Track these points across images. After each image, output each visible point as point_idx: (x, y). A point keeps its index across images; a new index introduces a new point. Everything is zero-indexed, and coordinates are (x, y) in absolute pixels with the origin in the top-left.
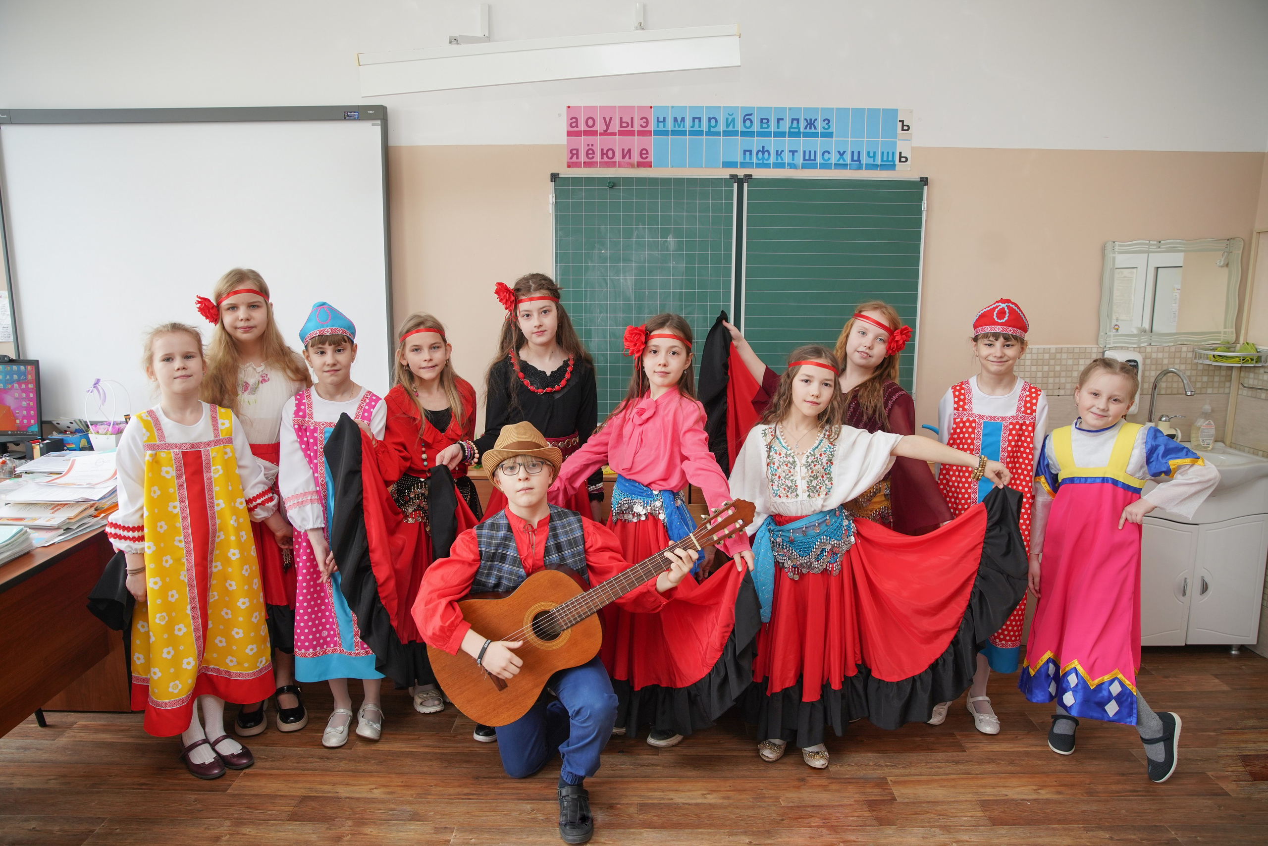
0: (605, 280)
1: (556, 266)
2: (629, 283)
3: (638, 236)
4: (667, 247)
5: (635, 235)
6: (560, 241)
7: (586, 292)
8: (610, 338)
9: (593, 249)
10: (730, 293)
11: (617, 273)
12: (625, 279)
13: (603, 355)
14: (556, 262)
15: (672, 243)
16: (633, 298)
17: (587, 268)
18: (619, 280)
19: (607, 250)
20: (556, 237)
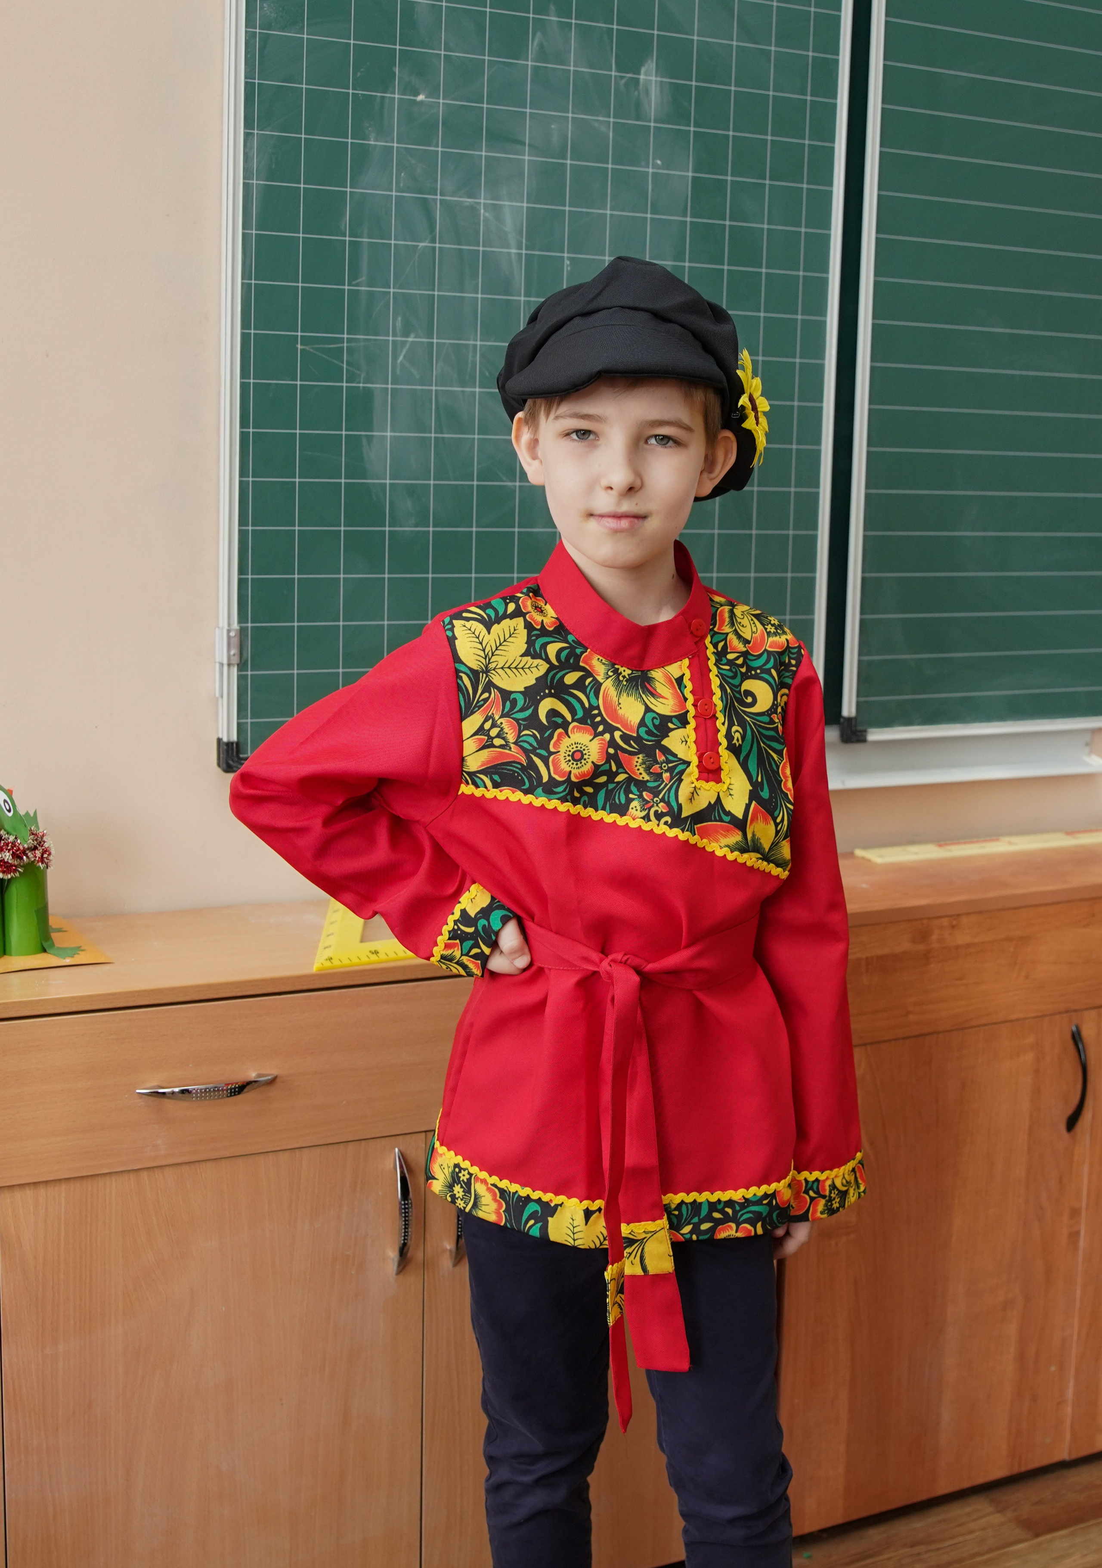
0: (426, 207)
1: (247, 136)
2: (509, 226)
3: (542, 54)
4: (638, 105)
5: (533, 46)
6: (265, 39)
7: (355, 245)
8: (439, 430)
9: (386, 83)
10: (825, 282)
11: (469, 185)
12: (497, 209)
13: (411, 491)
14: (248, 123)
15: (654, 93)
16: (520, 280)
17: (362, 154)
18: (473, 210)
19: (434, 92)
20: (249, 22)
